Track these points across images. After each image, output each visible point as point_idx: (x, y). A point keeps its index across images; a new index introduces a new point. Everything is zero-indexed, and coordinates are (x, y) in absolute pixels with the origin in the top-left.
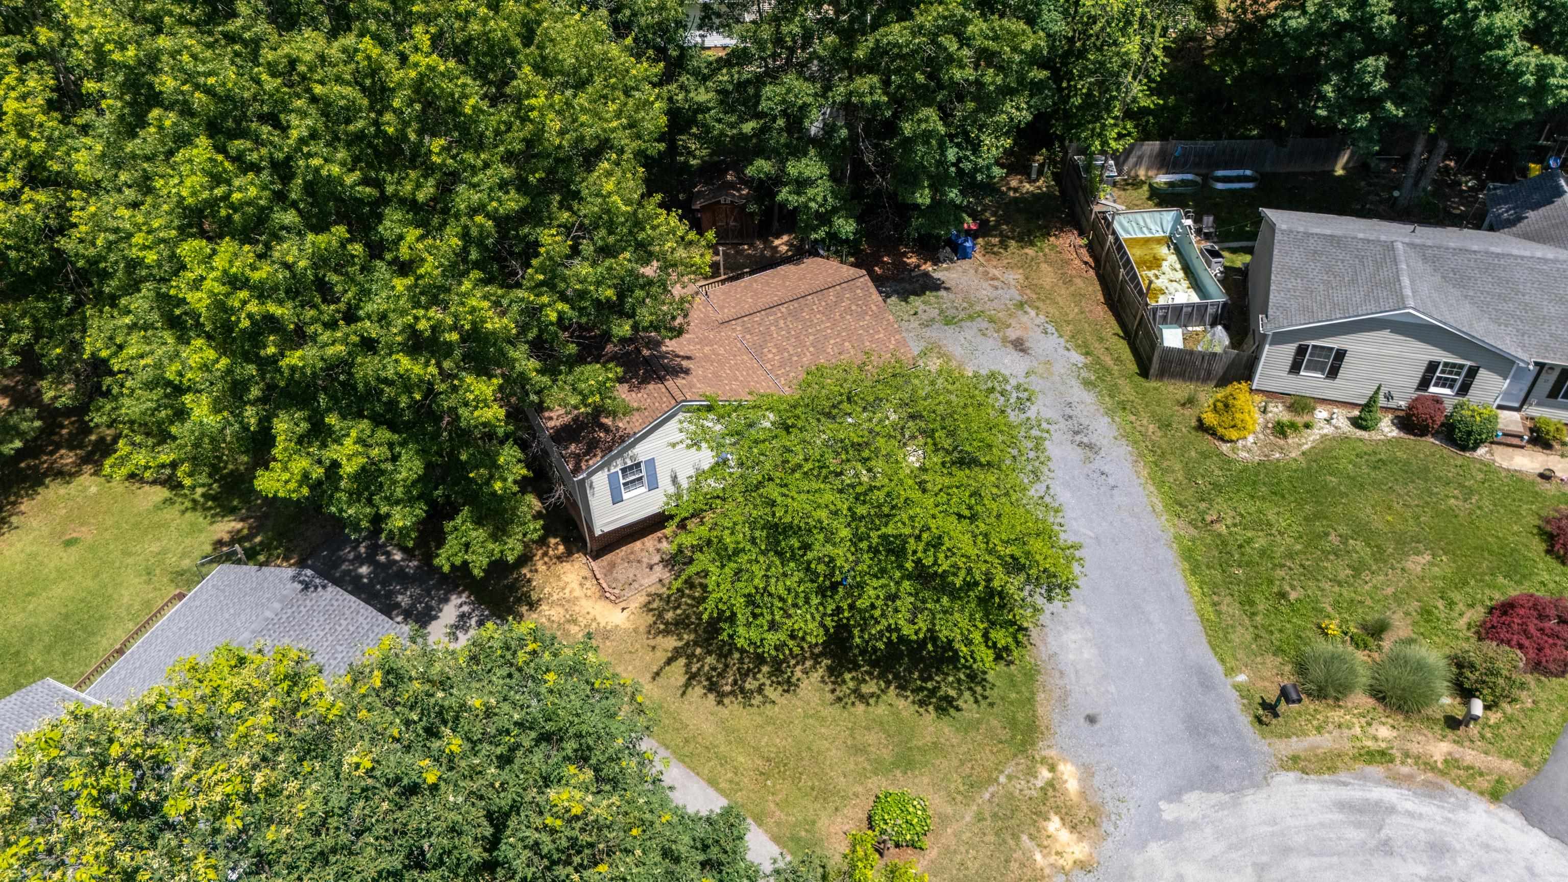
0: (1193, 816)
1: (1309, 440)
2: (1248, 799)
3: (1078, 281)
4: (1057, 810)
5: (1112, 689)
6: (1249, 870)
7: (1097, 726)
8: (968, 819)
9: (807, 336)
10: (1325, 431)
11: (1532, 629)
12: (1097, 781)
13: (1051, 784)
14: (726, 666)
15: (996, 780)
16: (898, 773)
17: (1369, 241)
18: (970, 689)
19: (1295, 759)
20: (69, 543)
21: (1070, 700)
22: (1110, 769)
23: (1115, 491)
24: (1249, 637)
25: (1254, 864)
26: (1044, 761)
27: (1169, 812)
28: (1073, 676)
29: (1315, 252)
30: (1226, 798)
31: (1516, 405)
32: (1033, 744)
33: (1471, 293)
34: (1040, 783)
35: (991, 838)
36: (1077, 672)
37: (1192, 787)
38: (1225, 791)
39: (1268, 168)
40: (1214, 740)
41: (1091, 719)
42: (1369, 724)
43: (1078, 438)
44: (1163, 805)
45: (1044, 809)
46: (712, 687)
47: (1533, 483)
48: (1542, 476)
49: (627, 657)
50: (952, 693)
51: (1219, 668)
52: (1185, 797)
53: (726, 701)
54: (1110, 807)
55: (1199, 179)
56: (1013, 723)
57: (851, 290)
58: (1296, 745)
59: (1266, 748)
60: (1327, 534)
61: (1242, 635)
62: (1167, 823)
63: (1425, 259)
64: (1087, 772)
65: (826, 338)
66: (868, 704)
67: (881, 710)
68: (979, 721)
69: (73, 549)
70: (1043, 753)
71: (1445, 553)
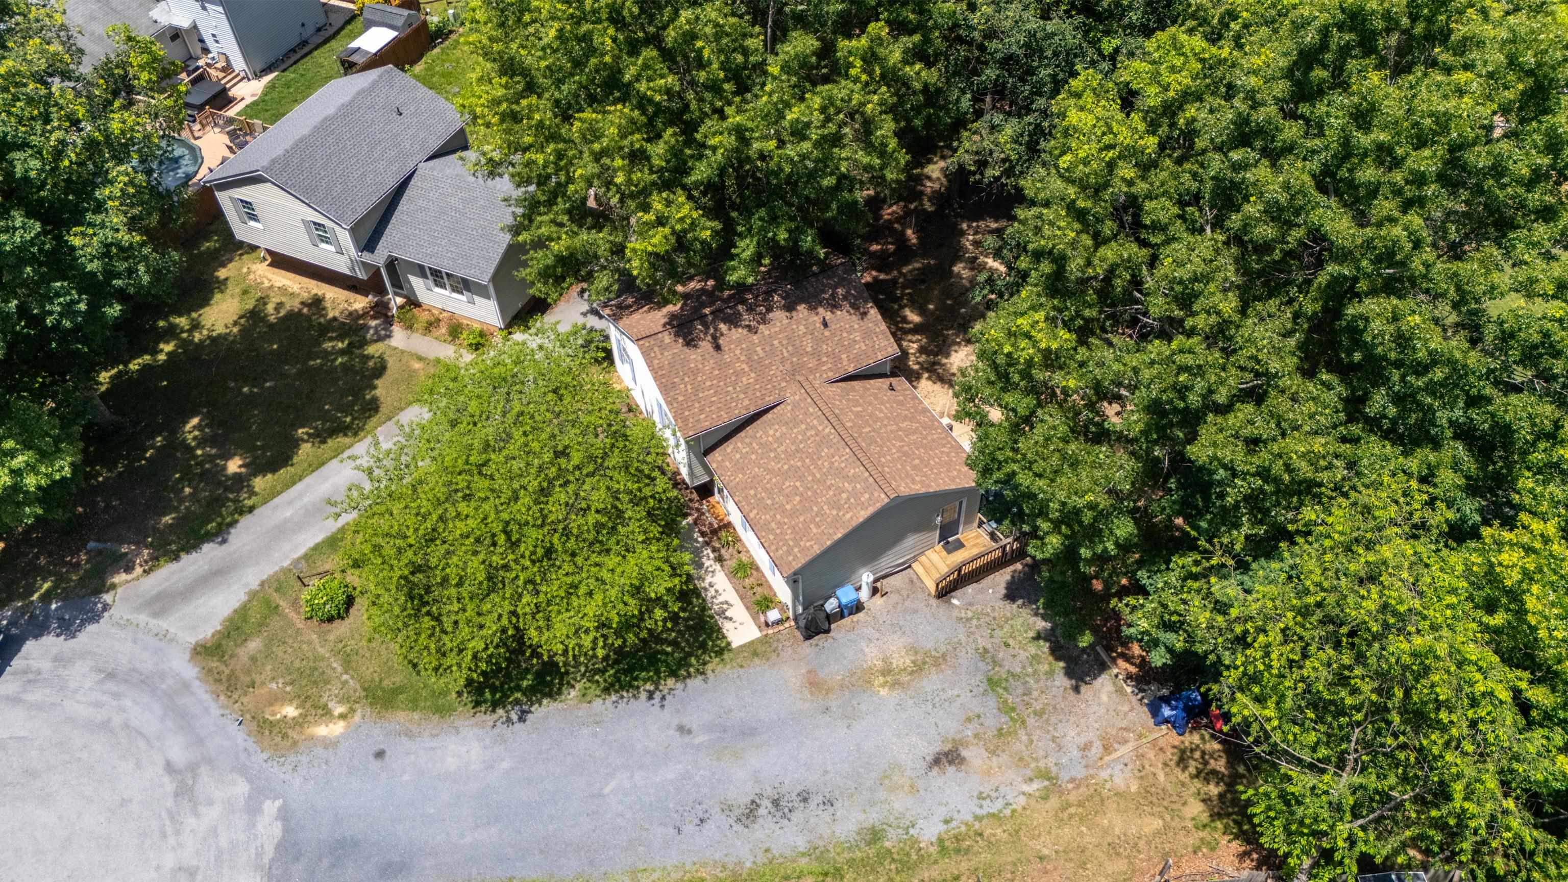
0: (259, 825)
4: (304, 716)
5: (406, 777)
6: (195, 863)
7: (371, 758)
8: (320, 649)
12: (319, 751)
13: (328, 714)
15: (346, 673)
21: (404, 739)
22: (327, 763)
23: (672, 831)
25: (198, 868)
26: (353, 710)
27: (271, 807)
28: (433, 745)
30: (266, 860)
32: (372, 705)
34: (331, 705)
35: (297, 664)
36: (433, 749)
37: (286, 830)
38: (273, 861)
40: (326, 862)
41: (380, 755)
43: (766, 803)
44: (279, 803)
45: (308, 704)
52: (279, 824)
54: (292, 759)
56: (397, 691)
62: (262, 803)
64: (330, 744)
70: (359, 711)
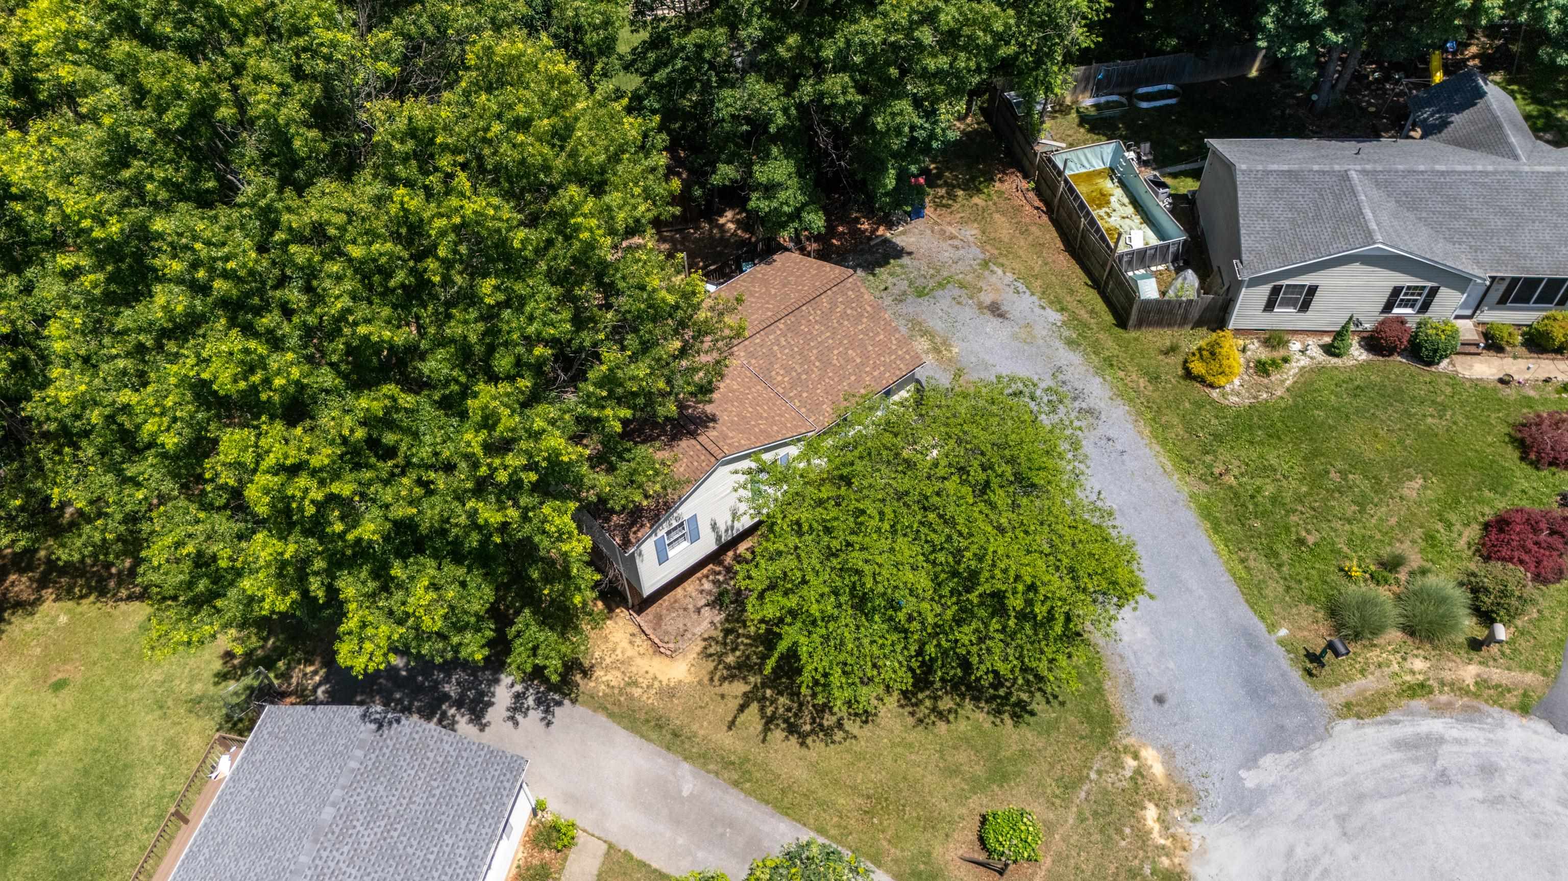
0: (1272, 780)
1: (1289, 375)
2: (1316, 753)
3: (1034, 229)
4: (1150, 797)
5: (1171, 665)
6: (1332, 823)
7: (1166, 706)
8: (1071, 821)
9: (810, 350)
10: (1302, 363)
11: (1529, 544)
12: (1180, 760)
13: (1138, 772)
14: (801, 705)
15: (1088, 777)
16: (995, 787)
17: (1324, 172)
18: (1040, 689)
19: (1348, 705)
20: (59, 686)
21: (1136, 684)
22: (1188, 746)
23: (1125, 457)
24: (1281, 589)
25: (1337, 817)
26: (1126, 749)
27: (1250, 779)
28: (1132, 658)
29: (1277, 190)
30: (1296, 756)
31: (1468, 312)
32: (1112, 735)
33: (1424, 215)
34: (1128, 773)
35: (1096, 837)
36: (1135, 653)
37: (1265, 752)
38: (1295, 750)
39: (1186, 80)
40: (1274, 700)
41: (1160, 700)
42: (1404, 659)
44: (1243, 773)
45: (1137, 798)
46: (792, 729)
47: (1494, 389)
48: (1501, 381)
49: (699, 712)
50: (1025, 696)
51: (1262, 626)
52: (1261, 762)
53: (809, 741)
54: (1197, 785)
55: (1124, 100)
56: (1089, 717)
57: (844, 294)
58: (1345, 692)
59: (1320, 700)
60: (1327, 472)
61: (1274, 589)
62: (1251, 791)
63: (1377, 184)
64: (1168, 754)
65: (830, 349)
66: (948, 722)
67: (963, 726)
68: (1057, 720)
69: (64, 693)
70: (1124, 742)
71: (1435, 474)
